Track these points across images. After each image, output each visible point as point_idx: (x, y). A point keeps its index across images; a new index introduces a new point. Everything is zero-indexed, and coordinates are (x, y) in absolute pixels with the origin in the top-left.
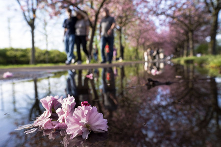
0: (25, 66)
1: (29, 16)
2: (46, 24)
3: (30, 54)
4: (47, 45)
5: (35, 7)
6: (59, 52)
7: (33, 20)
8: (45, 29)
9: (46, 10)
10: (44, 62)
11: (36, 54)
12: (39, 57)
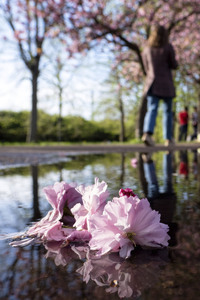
0: (17, 145)
1: (30, 52)
2: (60, 66)
3: (28, 123)
4: (61, 106)
5: (41, 34)
6: (83, 120)
7: (38, 58)
8: (58, 76)
9: (62, 40)
10: (53, 138)
11: (40, 124)
12: (44, 128)
